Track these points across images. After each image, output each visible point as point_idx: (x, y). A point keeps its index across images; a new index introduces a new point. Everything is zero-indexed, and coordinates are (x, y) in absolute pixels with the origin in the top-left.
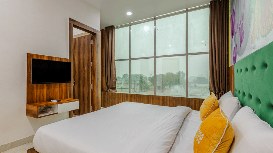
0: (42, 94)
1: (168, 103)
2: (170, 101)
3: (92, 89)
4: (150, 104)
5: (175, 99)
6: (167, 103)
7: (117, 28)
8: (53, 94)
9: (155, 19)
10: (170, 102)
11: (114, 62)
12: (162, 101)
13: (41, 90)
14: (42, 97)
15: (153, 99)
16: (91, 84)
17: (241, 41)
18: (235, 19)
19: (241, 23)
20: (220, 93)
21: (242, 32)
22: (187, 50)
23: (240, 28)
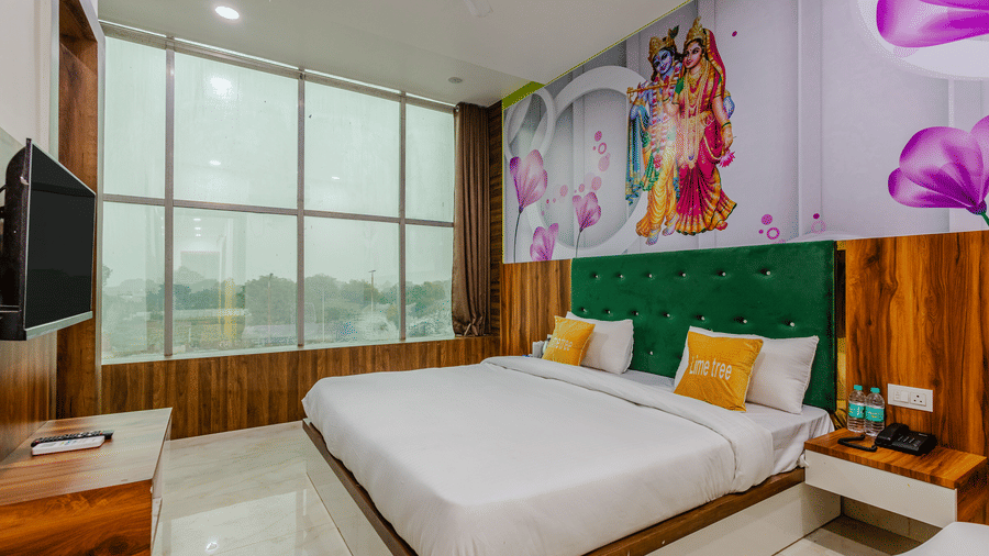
5: (388, 350)
9: (301, 77)
15: (314, 364)
17: (585, 222)
18: (545, 173)
19: (587, 191)
20: (480, 322)
21: (588, 208)
22: (402, 210)
23: (576, 198)
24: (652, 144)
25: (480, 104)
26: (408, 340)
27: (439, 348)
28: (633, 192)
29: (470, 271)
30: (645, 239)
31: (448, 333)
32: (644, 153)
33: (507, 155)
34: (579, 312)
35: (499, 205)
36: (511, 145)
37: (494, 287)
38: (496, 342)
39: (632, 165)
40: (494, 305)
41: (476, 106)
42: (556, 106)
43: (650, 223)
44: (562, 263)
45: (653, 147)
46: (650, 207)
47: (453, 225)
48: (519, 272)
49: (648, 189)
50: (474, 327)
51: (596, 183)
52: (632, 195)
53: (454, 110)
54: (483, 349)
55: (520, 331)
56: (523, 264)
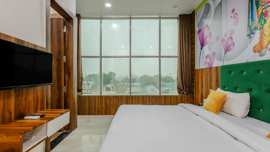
0: (8, 108)
1: (148, 102)
2: (149, 99)
3: (64, 93)
4: (129, 104)
5: (154, 97)
6: (146, 102)
7: (84, 18)
8: (25, 105)
9: (130, 19)
10: (149, 101)
11: (81, 58)
12: (141, 101)
13: (6, 100)
14: (7, 114)
15: (132, 99)
16: (63, 86)
17: (227, 50)
18: (210, 33)
19: (228, 36)
20: (187, 90)
21: (228, 44)
22: (160, 53)
23: (223, 40)
24: (262, 6)
25: (187, 13)
26: (162, 94)
27: (171, 98)
28: (251, 32)
29: (183, 72)
30: (258, 54)
31: (175, 93)
32: (258, 11)
33: (197, 29)
34: (224, 88)
35: (194, 48)
36: (198, 25)
37: (193, 78)
38: (193, 98)
39: (250, 19)
40: (193, 84)
41: (185, 15)
42: (214, 4)
43: (261, 46)
44: (217, 68)
45: (263, 7)
46: (261, 38)
47: (177, 57)
48: (201, 72)
49: (260, 29)
50: (185, 92)
51: (232, 32)
52: (251, 34)
53: (178, 17)
54: (188, 99)
55: (201, 94)
56: (202, 69)
